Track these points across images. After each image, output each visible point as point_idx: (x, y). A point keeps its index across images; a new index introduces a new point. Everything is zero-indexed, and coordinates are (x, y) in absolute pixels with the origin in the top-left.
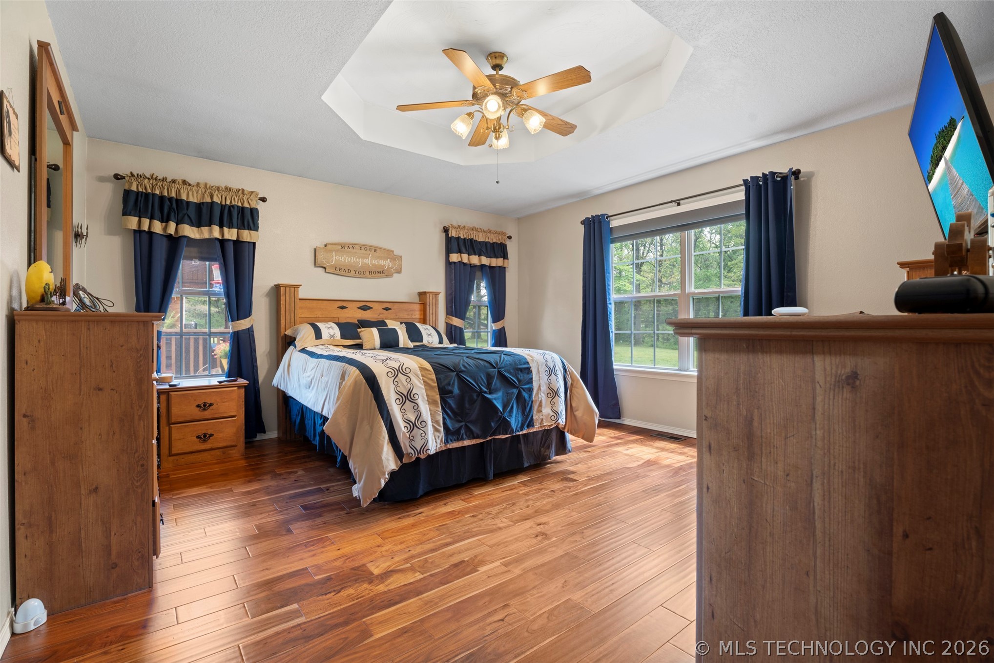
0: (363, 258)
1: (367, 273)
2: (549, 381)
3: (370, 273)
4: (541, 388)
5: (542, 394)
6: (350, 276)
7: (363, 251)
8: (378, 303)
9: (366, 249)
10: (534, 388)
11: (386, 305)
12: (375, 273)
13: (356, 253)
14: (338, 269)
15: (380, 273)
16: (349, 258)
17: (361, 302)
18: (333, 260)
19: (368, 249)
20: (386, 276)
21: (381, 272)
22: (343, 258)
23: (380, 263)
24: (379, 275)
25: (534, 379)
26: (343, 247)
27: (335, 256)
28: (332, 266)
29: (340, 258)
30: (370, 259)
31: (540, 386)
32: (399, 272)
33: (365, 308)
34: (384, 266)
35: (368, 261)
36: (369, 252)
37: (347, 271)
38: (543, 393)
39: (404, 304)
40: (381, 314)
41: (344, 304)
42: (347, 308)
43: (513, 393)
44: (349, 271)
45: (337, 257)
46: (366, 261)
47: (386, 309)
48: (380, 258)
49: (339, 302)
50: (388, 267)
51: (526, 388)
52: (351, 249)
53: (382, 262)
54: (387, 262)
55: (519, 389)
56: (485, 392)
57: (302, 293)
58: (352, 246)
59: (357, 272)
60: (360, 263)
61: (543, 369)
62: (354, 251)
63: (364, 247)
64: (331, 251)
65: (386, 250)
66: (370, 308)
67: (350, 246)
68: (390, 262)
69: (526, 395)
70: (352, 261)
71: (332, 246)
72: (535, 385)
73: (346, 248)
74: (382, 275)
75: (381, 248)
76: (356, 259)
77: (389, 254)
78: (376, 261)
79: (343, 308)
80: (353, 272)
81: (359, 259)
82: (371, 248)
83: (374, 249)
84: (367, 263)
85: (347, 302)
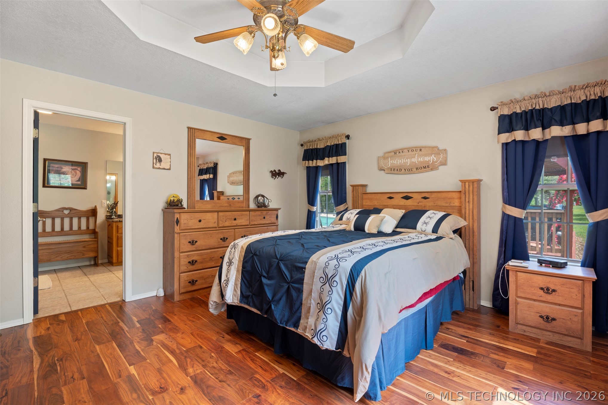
0: (411, 158)
1: (415, 170)
2: (322, 290)
3: (417, 169)
4: (312, 294)
5: (312, 301)
6: (401, 173)
7: (410, 153)
8: (417, 193)
9: (413, 150)
10: (304, 290)
11: (424, 195)
12: (421, 168)
13: (405, 155)
14: (393, 170)
15: (425, 167)
16: (400, 162)
17: (406, 193)
18: (389, 164)
19: (415, 150)
20: (431, 169)
21: (427, 167)
22: (396, 161)
23: (425, 159)
24: (425, 169)
25: (305, 281)
26: (395, 153)
27: (391, 161)
28: (388, 168)
29: (394, 161)
30: (416, 157)
31: (311, 291)
32: (444, 163)
33: (407, 198)
34: (429, 161)
35: (415, 160)
36: (416, 152)
37: (399, 170)
38: (314, 300)
39: (442, 193)
40: (420, 202)
41: (392, 195)
42: (393, 198)
43: (283, 286)
44: (401, 170)
45: (391, 162)
46: (413, 160)
47: (425, 198)
48: (425, 155)
49: (388, 194)
50: (433, 161)
51: (295, 287)
52: (401, 153)
53: (427, 159)
54: (431, 157)
55: (289, 286)
56: (264, 276)
57: (369, 190)
58: (402, 150)
59: (406, 170)
60: (409, 162)
61: (319, 273)
62: (404, 154)
63: (411, 149)
64: (387, 158)
65: (430, 147)
66: (411, 198)
67: (401, 151)
68: (435, 157)
69: (294, 294)
70: (402, 162)
71: (388, 154)
72: (305, 287)
73: (397, 153)
74: (427, 169)
75: (425, 147)
76: (405, 160)
77: (435, 150)
78: (422, 158)
79: (390, 198)
80: (403, 170)
81: (408, 159)
82: (417, 148)
83: (419, 149)
84: (414, 161)
85: (393, 194)
